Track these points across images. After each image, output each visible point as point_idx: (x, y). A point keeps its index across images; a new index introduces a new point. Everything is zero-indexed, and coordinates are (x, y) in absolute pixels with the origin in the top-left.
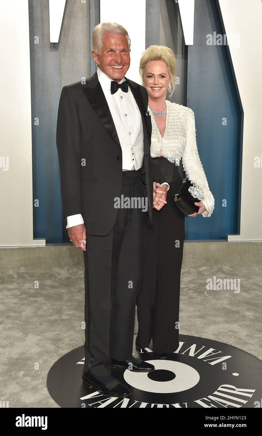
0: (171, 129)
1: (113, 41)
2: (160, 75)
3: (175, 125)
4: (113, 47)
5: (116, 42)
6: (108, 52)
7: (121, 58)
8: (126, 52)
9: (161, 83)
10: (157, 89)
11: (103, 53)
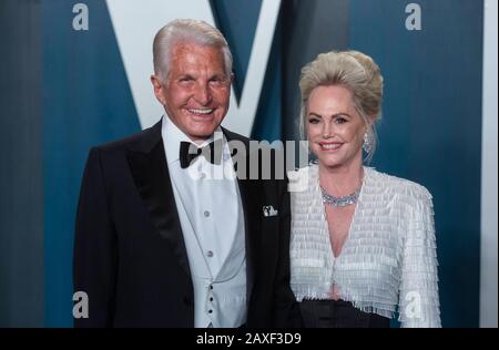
0: (361, 236)
1: (191, 59)
2: (333, 117)
3: (370, 228)
4: (192, 72)
5: (198, 61)
6: (181, 80)
7: (209, 93)
8: (220, 80)
9: (339, 135)
10: (331, 146)
11: (171, 83)
